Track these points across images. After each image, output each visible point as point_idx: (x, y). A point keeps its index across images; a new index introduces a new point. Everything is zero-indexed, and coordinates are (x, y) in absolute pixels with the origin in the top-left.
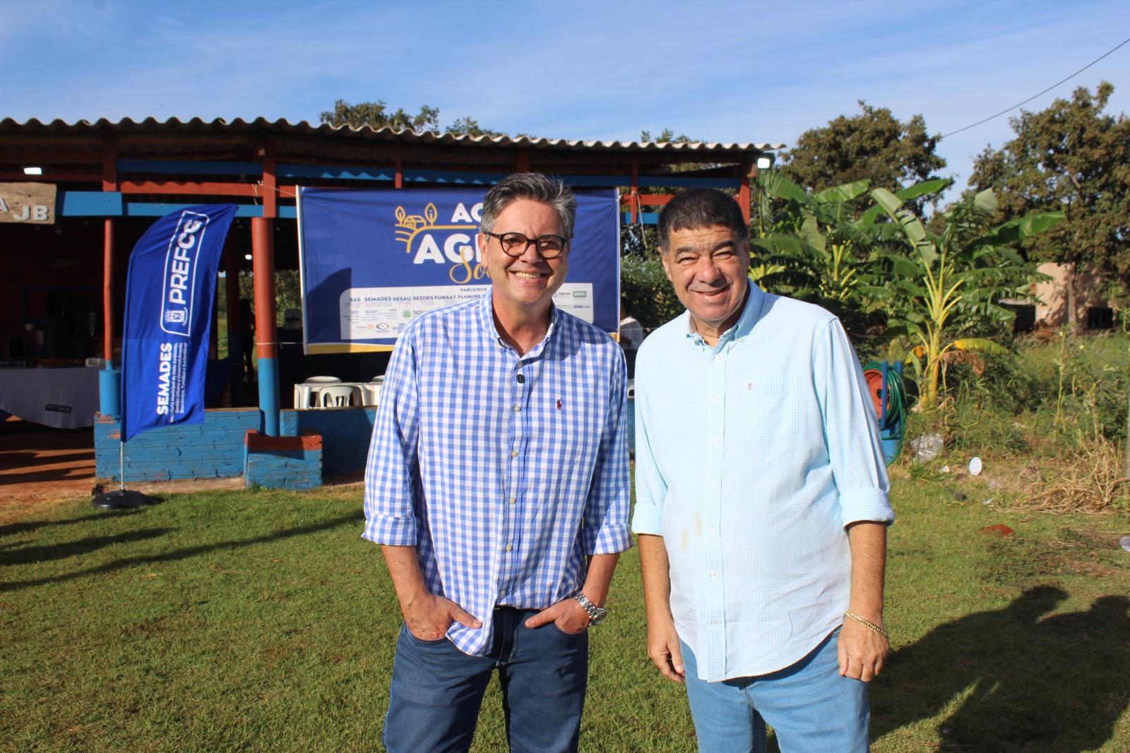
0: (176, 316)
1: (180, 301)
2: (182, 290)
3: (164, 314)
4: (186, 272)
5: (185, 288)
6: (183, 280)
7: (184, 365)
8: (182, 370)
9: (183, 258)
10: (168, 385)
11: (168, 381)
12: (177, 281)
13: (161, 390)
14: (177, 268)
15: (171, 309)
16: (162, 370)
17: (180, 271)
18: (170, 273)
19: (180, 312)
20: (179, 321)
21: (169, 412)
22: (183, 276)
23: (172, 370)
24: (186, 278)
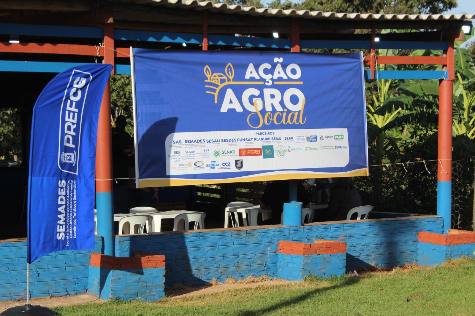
0: (69, 158)
1: (71, 145)
2: (72, 136)
3: (61, 156)
4: (75, 121)
5: (74, 134)
6: (73, 127)
7: (75, 199)
8: (73, 203)
9: (73, 109)
10: (64, 215)
11: (64, 212)
12: (69, 128)
13: (60, 219)
14: (69, 117)
15: (65, 152)
16: (60, 202)
17: (71, 120)
18: (64, 122)
19: (71, 154)
20: (70, 162)
21: (66, 238)
22: (73, 124)
23: (66, 203)
24: (75, 126)
